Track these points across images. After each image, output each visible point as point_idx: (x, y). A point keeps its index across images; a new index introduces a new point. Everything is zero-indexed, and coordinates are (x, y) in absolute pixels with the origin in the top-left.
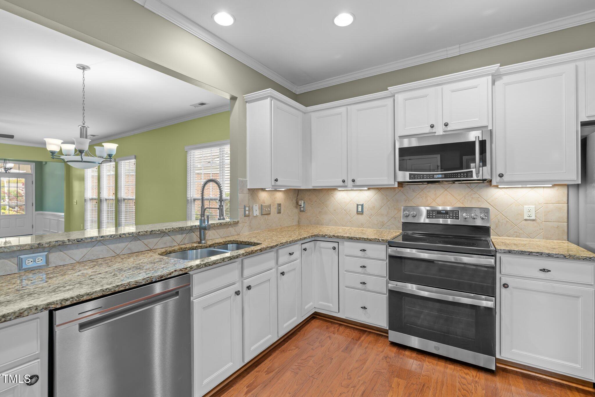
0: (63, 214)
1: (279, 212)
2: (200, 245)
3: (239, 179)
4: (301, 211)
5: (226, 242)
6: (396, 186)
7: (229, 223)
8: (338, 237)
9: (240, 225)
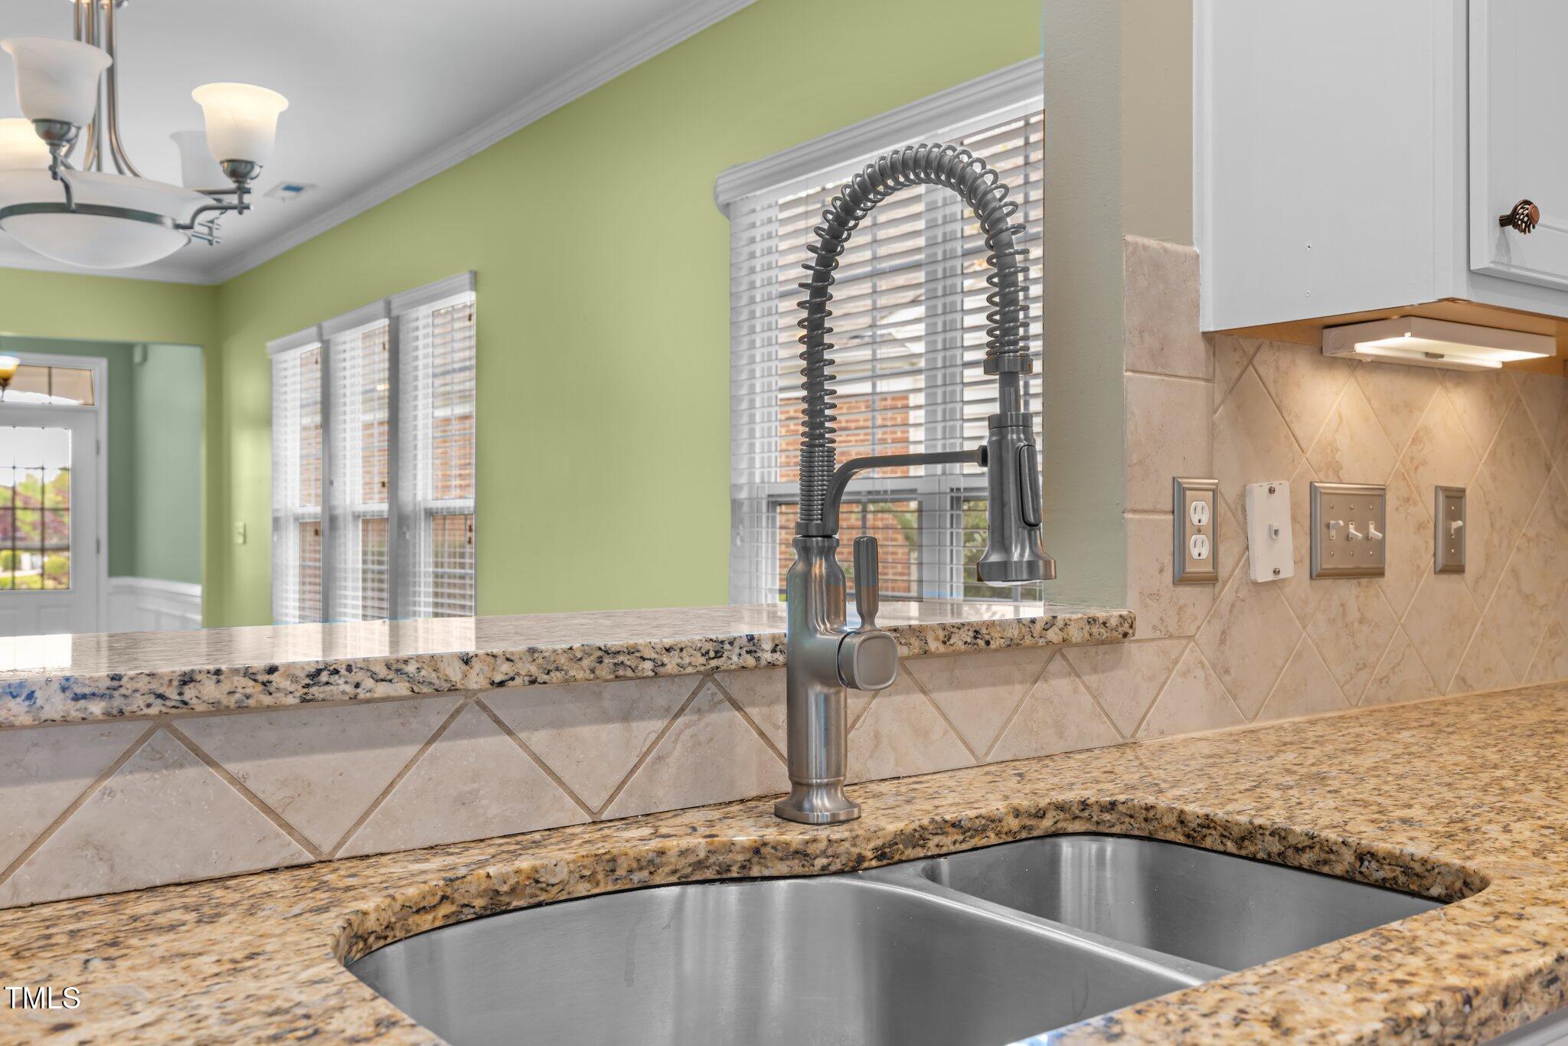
0: (196, 590)
1: (1452, 566)
2: (794, 835)
3: (1129, 238)
5: (1040, 814)
7: (1053, 635)
9: (1141, 656)
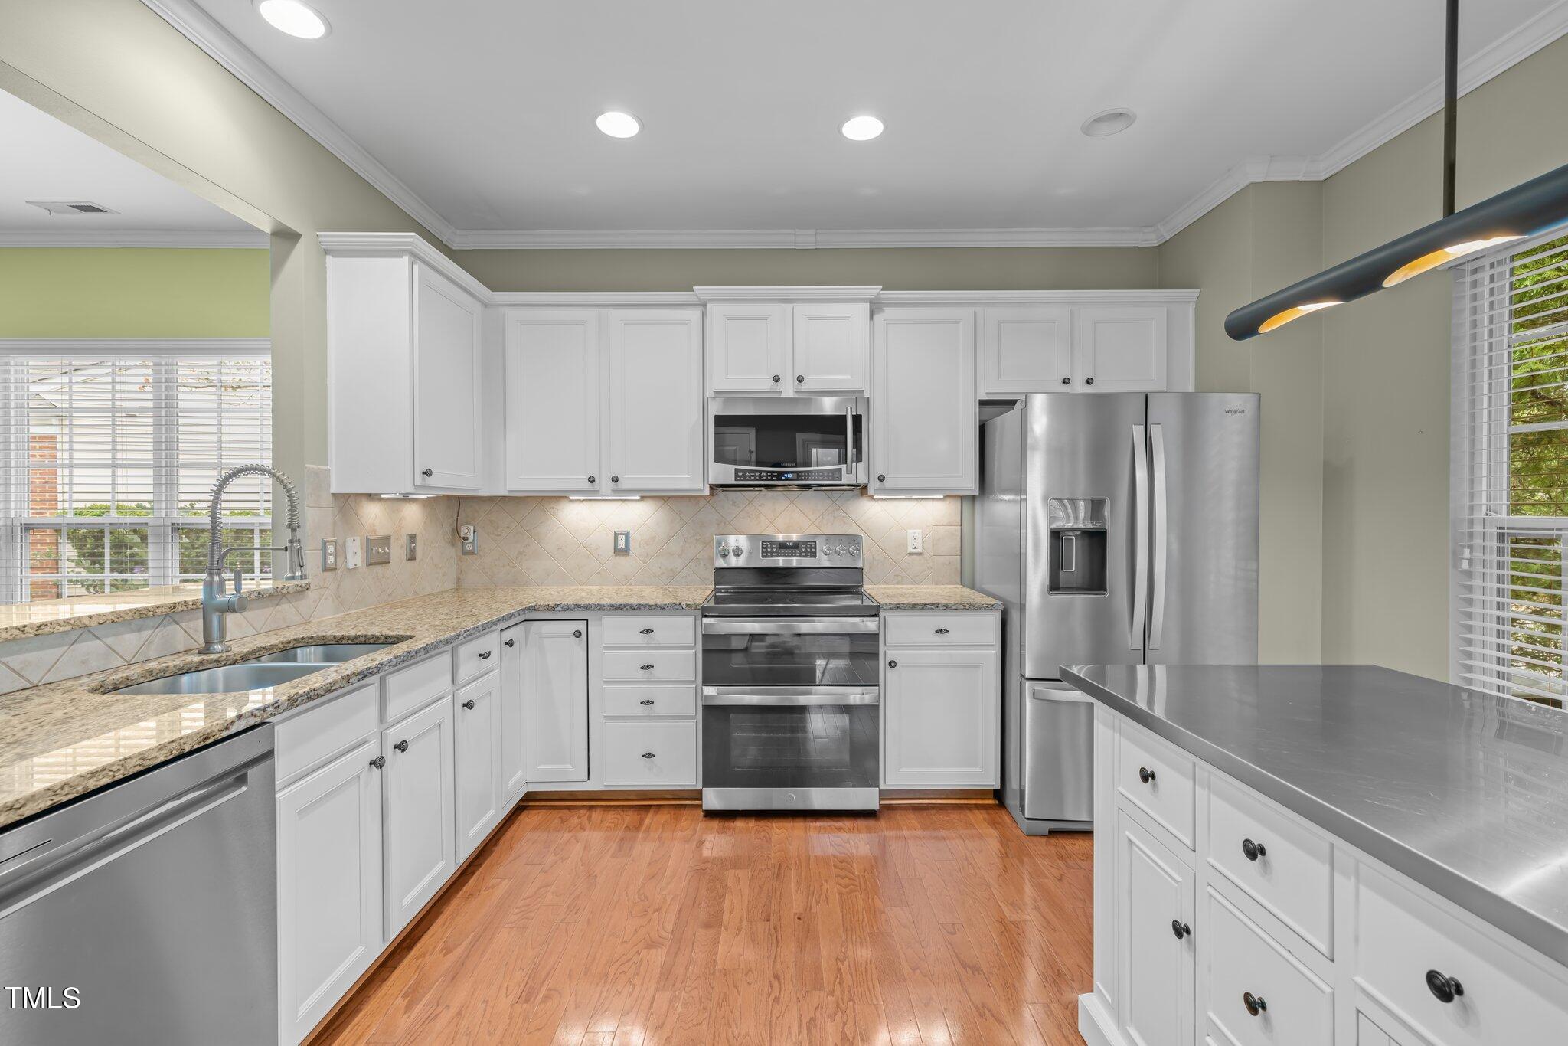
1: (412, 557)
2: (211, 657)
3: (307, 465)
4: (465, 553)
5: (289, 642)
6: (707, 492)
7: (283, 591)
8: (587, 608)
9: (311, 595)
